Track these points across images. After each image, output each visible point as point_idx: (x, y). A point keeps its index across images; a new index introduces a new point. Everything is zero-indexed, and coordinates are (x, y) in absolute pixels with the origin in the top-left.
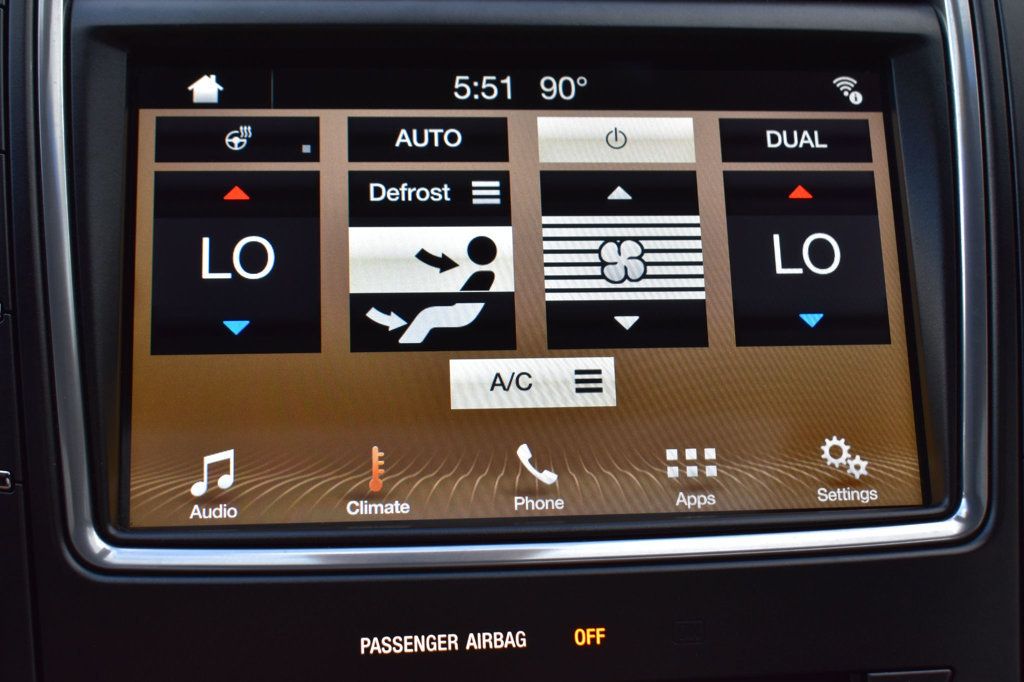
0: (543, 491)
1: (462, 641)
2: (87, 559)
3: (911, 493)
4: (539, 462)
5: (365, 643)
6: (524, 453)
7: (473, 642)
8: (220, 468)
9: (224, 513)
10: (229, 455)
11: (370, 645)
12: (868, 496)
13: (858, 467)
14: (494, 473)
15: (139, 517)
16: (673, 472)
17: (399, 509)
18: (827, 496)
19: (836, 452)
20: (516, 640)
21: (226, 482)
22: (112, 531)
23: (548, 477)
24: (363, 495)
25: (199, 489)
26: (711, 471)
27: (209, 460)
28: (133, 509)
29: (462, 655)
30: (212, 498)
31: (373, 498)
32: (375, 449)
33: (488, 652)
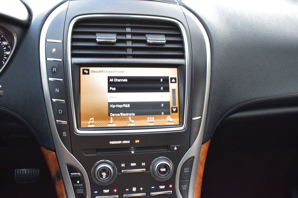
0: (132, 123)
1: (122, 142)
2: (76, 132)
3: (178, 123)
4: (132, 119)
5: (110, 142)
6: (130, 118)
7: (124, 142)
8: (92, 120)
9: (93, 126)
10: (93, 118)
11: (111, 142)
12: (173, 124)
13: (171, 120)
14: (126, 121)
15: (82, 127)
16: (148, 121)
17: (114, 125)
18: (167, 124)
19: (169, 118)
20: (129, 142)
21: (93, 122)
22: (80, 129)
23: (133, 121)
24: (110, 123)
25: (89, 123)
26: (153, 120)
27: (91, 119)
28: (81, 125)
29: (122, 144)
30: (91, 124)
31: (111, 124)
32: (111, 118)
33: (125, 144)
